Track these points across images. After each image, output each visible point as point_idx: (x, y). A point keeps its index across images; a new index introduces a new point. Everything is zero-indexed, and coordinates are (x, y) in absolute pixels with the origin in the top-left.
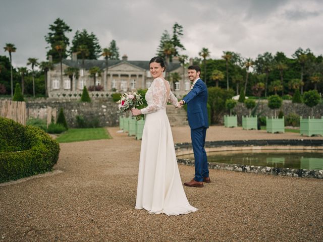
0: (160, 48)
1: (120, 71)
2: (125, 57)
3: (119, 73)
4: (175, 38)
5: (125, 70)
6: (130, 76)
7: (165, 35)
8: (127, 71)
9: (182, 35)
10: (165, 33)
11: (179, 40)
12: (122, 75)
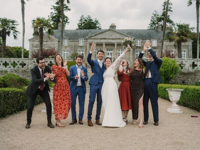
0: (150, 26)
1: (105, 39)
2: (113, 27)
3: (103, 41)
4: (165, 14)
5: (110, 38)
6: (116, 44)
7: (155, 15)
8: (112, 39)
9: (172, 11)
10: (155, 13)
11: (169, 16)
12: (107, 45)
